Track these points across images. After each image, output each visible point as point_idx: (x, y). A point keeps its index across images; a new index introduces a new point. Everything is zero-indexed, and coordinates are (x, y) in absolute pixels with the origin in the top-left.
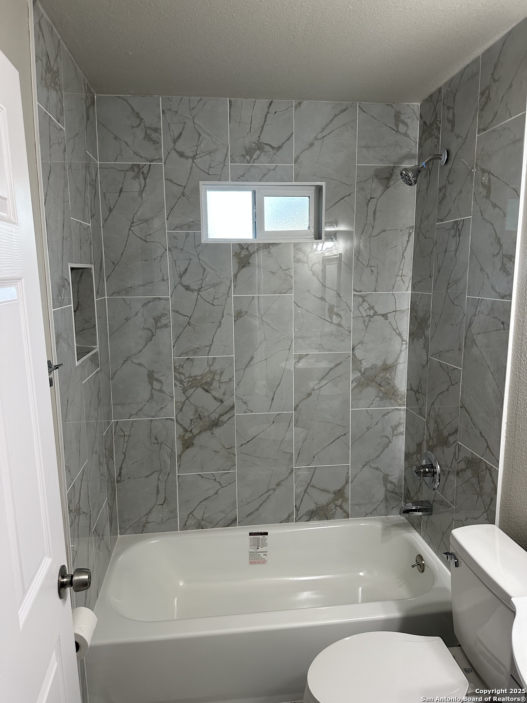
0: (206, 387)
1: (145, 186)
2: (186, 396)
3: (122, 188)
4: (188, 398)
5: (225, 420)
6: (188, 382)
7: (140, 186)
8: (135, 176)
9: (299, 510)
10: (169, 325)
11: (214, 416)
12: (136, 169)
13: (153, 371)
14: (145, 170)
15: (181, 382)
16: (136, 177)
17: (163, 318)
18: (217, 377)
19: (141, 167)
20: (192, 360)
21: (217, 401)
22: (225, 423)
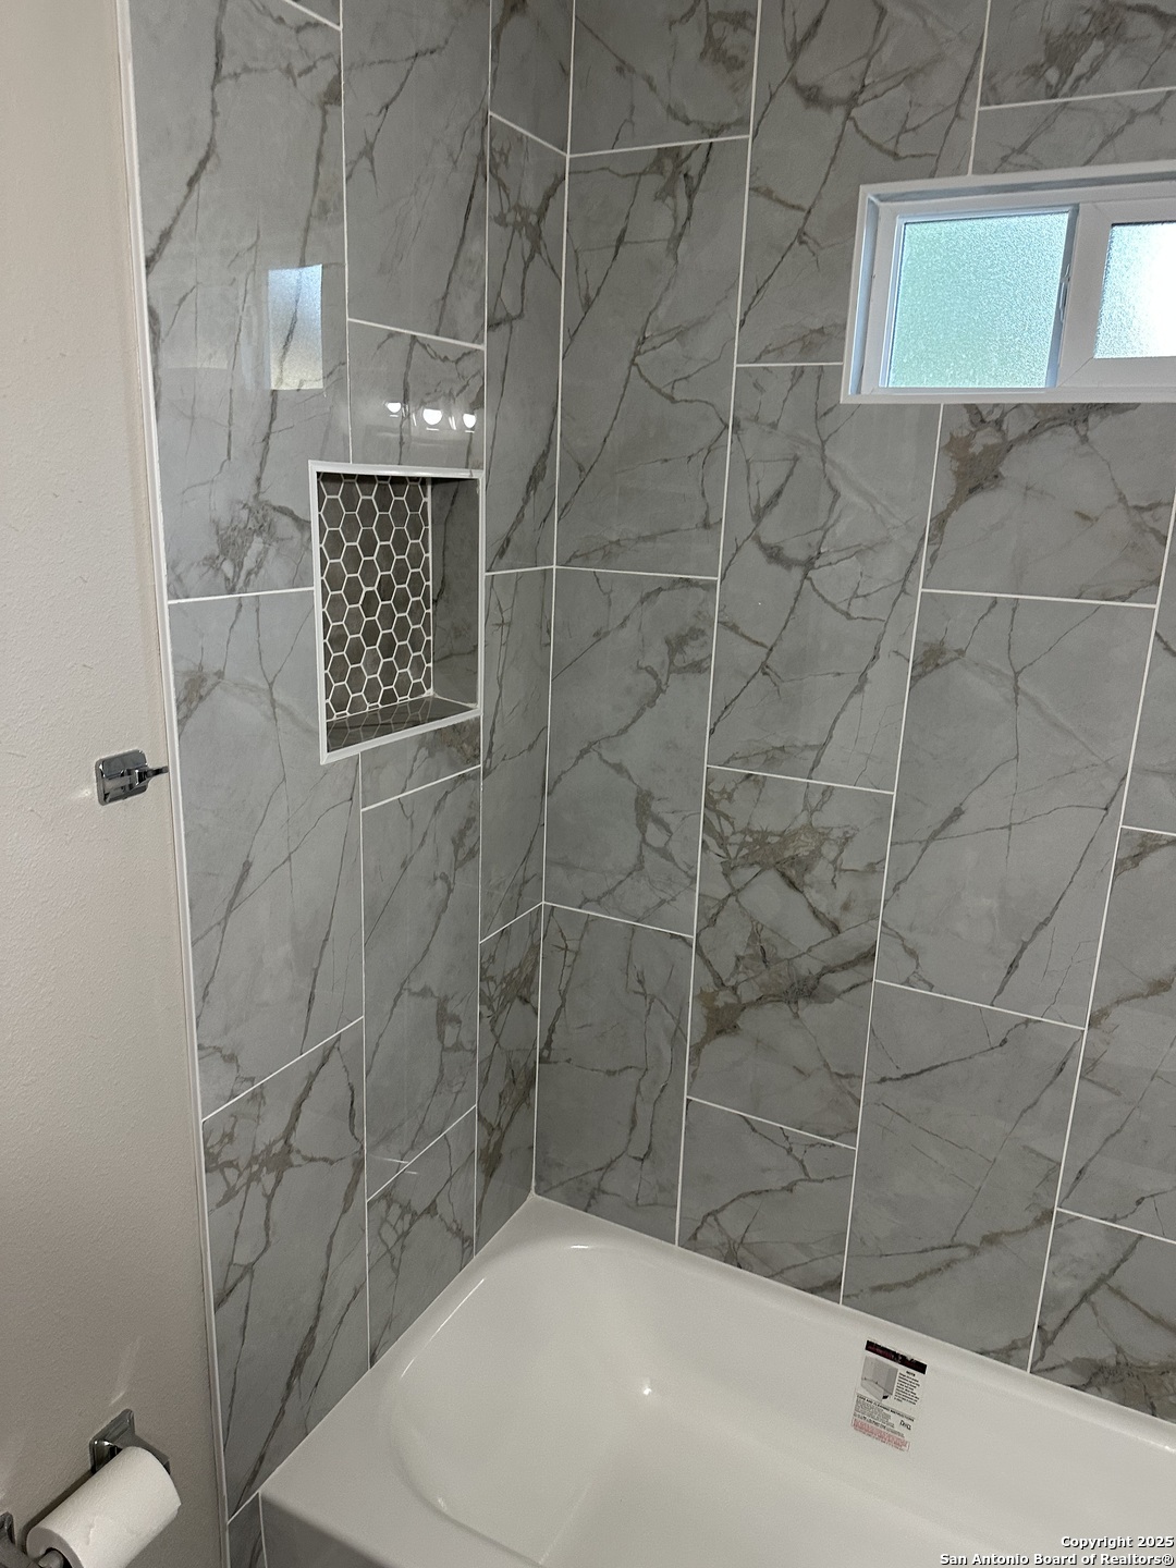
0: (792, 873)
1: (688, 219)
2: (730, 884)
3: (624, 231)
4: (735, 893)
5: (840, 987)
6: (742, 845)
7: (676, 219)
8: (663, 189)
9: (1050, 1342)
10: (705, 665)
11: (808, 966)
12: (668, 165)
13: (649, 794)
14: (694, 166)
15: (723, 842)
16: (666, 192)
17: (692, 643)
18: (830, 851)
19: (684, 156)
20: (760, 783)
21: (822, 924)
22: (839, 996)
